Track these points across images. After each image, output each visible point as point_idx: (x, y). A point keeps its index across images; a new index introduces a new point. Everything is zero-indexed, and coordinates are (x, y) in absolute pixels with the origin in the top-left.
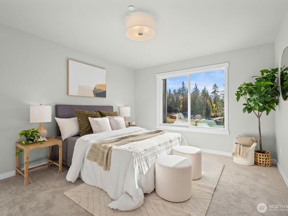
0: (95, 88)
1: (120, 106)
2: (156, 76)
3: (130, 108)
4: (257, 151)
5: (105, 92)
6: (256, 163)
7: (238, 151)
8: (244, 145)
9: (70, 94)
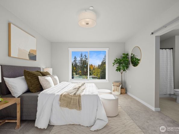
0: (29, 52)
1: (43, 68)
2: (69, 49)
3: (52, 69)
4: (121, 88)
5: (35, 56)
6: (121, 93)
7: (116, 89)
8: (118, 86)
9: (11, 56)
